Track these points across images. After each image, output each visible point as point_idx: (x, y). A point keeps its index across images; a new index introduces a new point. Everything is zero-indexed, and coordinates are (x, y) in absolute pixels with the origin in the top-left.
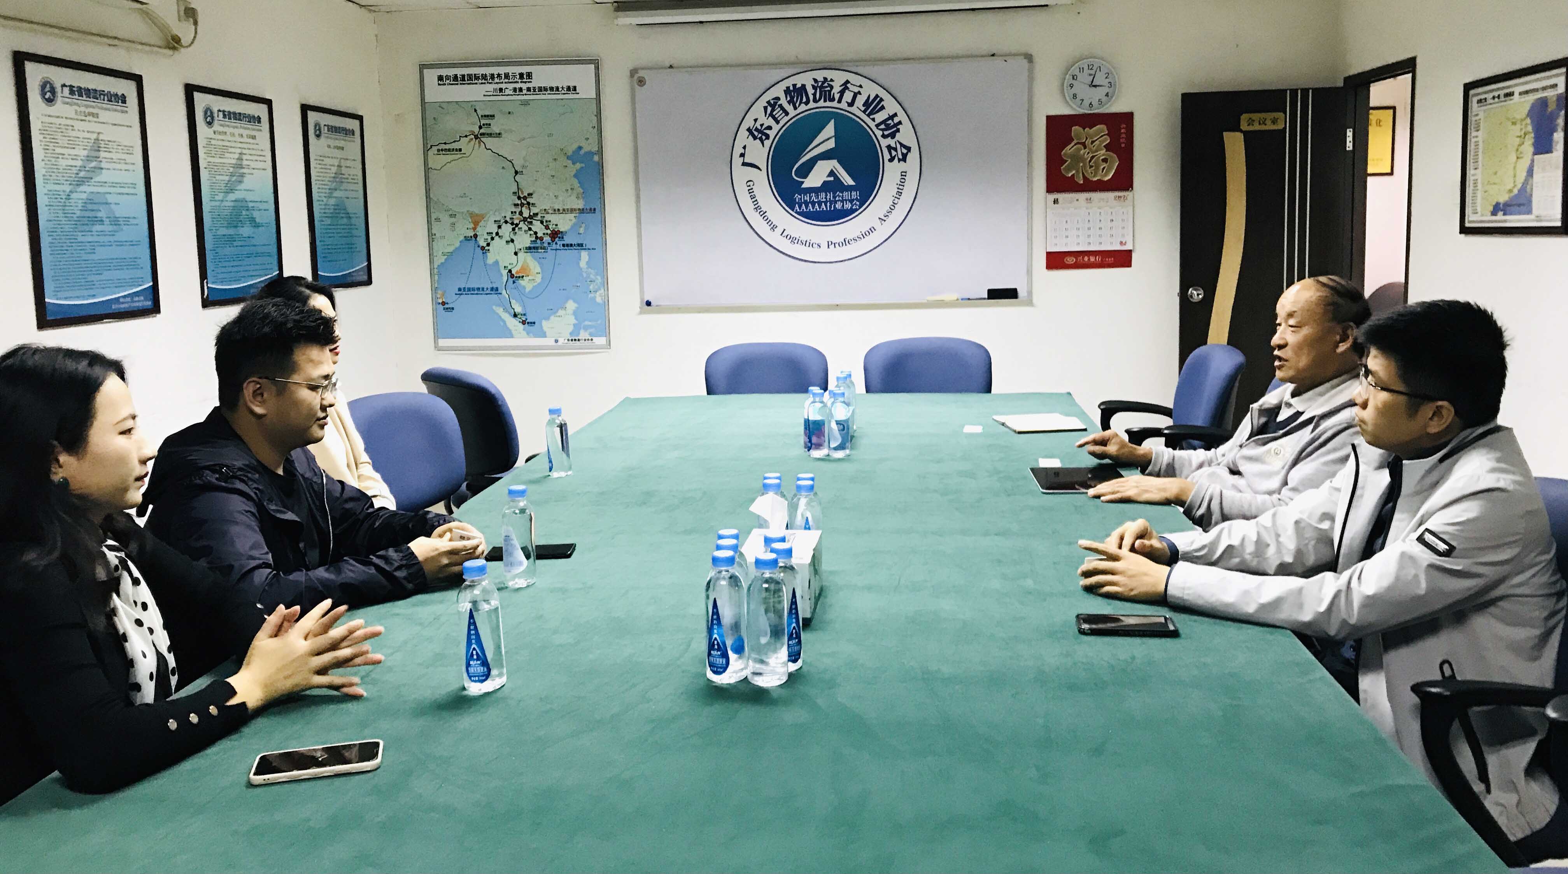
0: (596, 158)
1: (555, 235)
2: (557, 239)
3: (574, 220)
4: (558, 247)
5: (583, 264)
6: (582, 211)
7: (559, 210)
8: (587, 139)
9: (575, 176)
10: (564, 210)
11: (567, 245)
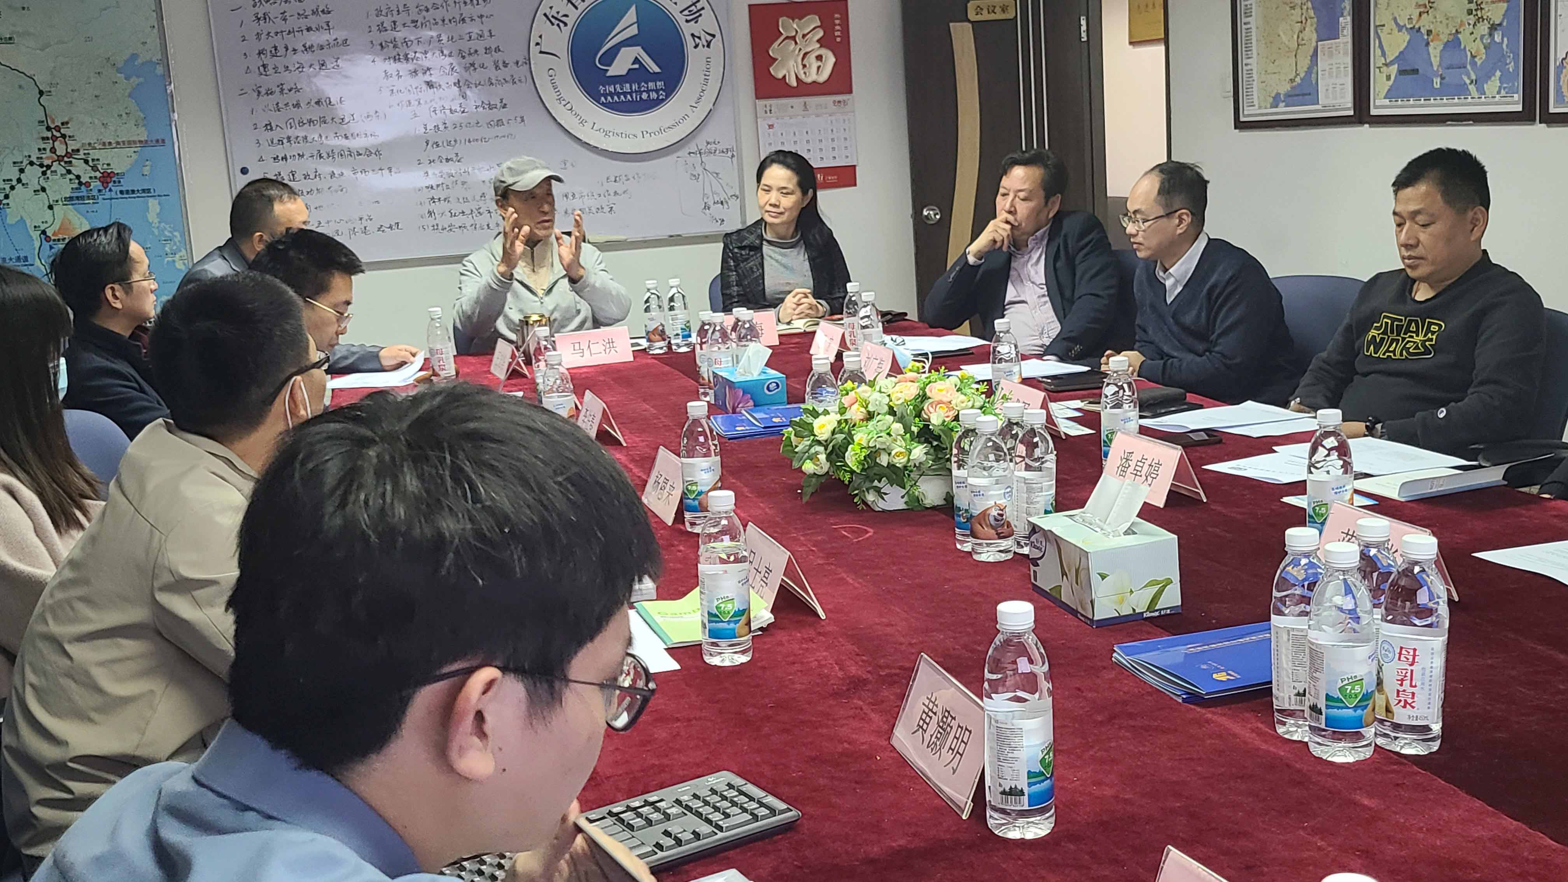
0: (160, 70)
1: (107, 178)
2: (110, 185)
3: (134, 156)
4: (113, 195)
5: (152, 217)
6: (144, 144)
7: (110, 143)
8: (144, 43)
9: (130, 96)
10: (118, 143)
11: (127, 192)
